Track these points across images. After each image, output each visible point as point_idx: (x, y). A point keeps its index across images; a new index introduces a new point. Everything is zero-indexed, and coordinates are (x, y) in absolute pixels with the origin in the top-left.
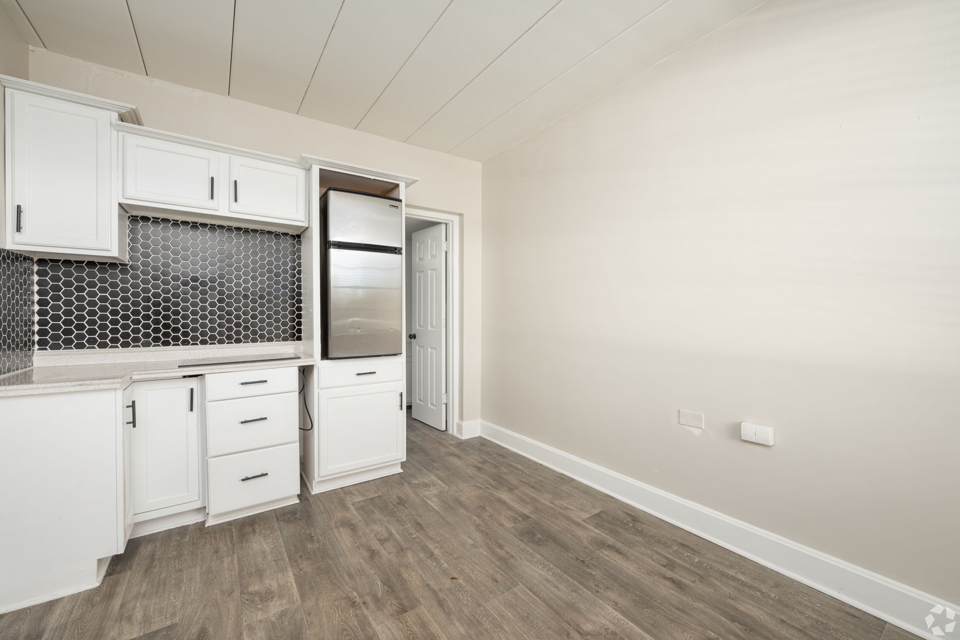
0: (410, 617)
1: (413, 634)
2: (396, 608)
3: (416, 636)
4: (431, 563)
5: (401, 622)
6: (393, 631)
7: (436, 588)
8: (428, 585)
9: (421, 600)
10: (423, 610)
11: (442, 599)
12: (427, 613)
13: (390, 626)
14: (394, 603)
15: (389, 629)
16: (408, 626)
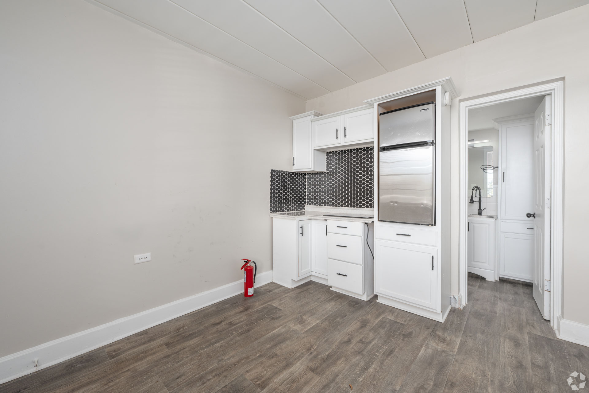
0: (310, 375)
1: (299, 380)
2: (314, 366)
3: (298, 382)
4: (358, 371)
5: (305, 372)
6: (298, 371)
7: (337, 380)
8: (337, 375)
9: (324, 376)
10: (317, 379)
11: (330, 386)
12: (316, 382)
13: (301, 368)
14: (316, 365)
15: (299, 369)
16: (303, 376)
